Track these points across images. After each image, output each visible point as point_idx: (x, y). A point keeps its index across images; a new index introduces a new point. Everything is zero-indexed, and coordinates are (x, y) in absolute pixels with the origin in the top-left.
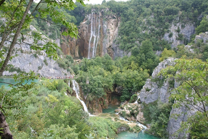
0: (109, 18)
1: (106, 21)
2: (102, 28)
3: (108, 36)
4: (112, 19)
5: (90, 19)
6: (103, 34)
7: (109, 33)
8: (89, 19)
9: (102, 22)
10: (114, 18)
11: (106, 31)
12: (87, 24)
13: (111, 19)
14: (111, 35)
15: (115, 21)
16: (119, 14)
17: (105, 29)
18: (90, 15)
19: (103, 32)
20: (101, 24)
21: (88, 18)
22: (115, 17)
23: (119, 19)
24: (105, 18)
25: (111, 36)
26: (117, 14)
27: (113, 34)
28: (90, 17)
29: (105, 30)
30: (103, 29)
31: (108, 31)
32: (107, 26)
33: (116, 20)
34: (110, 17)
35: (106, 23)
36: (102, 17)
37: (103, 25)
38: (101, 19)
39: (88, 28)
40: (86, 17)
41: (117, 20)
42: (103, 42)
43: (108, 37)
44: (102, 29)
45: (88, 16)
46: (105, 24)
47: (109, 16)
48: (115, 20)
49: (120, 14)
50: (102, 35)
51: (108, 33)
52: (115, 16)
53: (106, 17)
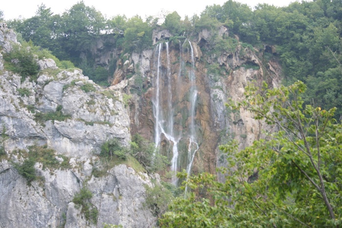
0: (231, 66)
1: (221, 74)
2: (205, 103)
3: (234, 135)
4: (242, 69)
5: (147, 72)
6: (213, 126)
7: (239, 122)
8: (142, 71)
9: (203, 79)
10: (250, 64)
11: (226, 114)
12: (134, 89)
13: (238, 67)
14: (252, 131)
15: (255, 77)
16: (268, 49)
17: (220, 109)
18: (147, 54)
19: (210, 121)
20: (199, 90)
21: (138, 66)
22: (257, 62)
23: (271, 68)
24: (215, 65)
25: (251, 137)
26: (260, 50)
27: (257, 126)
28: (146, 63)
29: (219, 112)
30: (209, 106)
31: (232, 115)
32: (227, 95)
33: (259, 74)
34: (235, 61)
35: (219, 84)
36: (201, 62)
37: (208, 91)
38: (197, 70)
39: (137, 106)
40: (128, 65)
41: (266, 74)
42: (218, 158)
43: (238, 139)
44: (205, 108)
45: (135, 58)
46: (218, 87)
47: (230, 57)
48: (256, 72)
49: (276, 48)
50: (207, 133)
51: (235, 123)
52: (253, 58)
53: (222, 60)
